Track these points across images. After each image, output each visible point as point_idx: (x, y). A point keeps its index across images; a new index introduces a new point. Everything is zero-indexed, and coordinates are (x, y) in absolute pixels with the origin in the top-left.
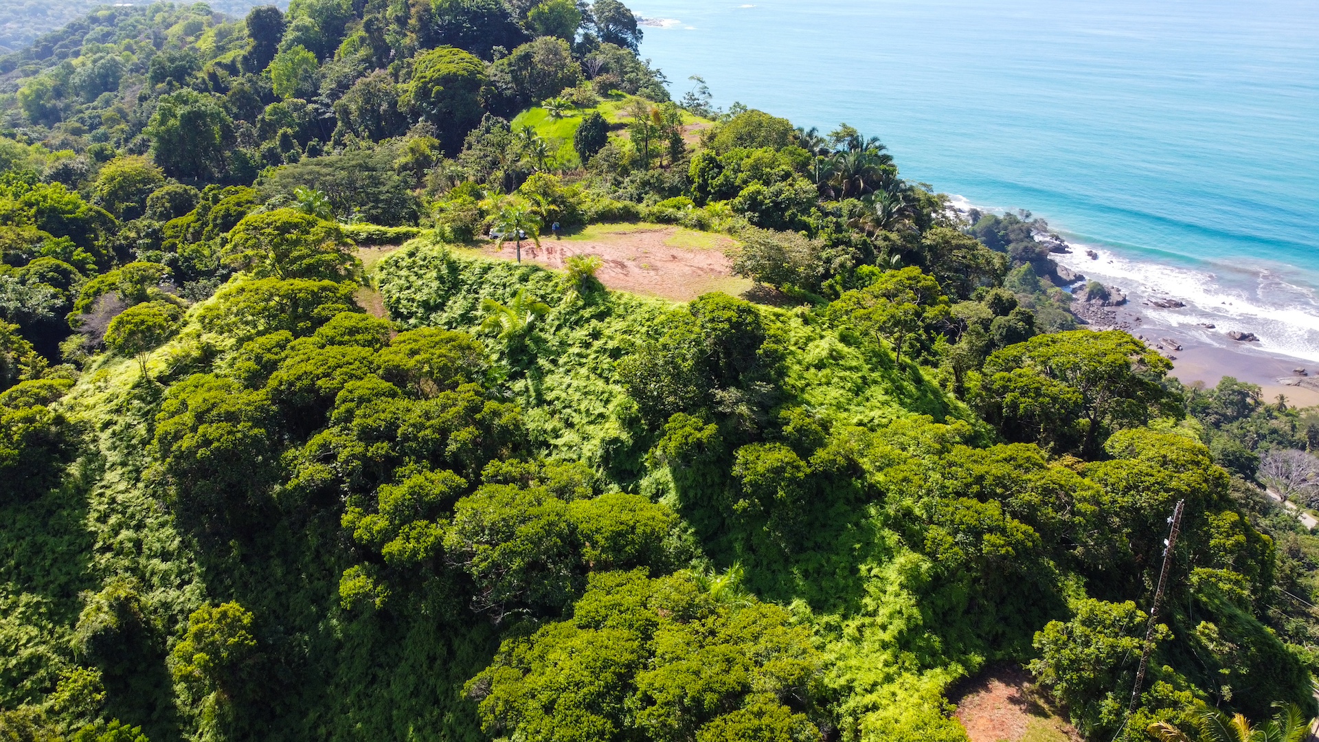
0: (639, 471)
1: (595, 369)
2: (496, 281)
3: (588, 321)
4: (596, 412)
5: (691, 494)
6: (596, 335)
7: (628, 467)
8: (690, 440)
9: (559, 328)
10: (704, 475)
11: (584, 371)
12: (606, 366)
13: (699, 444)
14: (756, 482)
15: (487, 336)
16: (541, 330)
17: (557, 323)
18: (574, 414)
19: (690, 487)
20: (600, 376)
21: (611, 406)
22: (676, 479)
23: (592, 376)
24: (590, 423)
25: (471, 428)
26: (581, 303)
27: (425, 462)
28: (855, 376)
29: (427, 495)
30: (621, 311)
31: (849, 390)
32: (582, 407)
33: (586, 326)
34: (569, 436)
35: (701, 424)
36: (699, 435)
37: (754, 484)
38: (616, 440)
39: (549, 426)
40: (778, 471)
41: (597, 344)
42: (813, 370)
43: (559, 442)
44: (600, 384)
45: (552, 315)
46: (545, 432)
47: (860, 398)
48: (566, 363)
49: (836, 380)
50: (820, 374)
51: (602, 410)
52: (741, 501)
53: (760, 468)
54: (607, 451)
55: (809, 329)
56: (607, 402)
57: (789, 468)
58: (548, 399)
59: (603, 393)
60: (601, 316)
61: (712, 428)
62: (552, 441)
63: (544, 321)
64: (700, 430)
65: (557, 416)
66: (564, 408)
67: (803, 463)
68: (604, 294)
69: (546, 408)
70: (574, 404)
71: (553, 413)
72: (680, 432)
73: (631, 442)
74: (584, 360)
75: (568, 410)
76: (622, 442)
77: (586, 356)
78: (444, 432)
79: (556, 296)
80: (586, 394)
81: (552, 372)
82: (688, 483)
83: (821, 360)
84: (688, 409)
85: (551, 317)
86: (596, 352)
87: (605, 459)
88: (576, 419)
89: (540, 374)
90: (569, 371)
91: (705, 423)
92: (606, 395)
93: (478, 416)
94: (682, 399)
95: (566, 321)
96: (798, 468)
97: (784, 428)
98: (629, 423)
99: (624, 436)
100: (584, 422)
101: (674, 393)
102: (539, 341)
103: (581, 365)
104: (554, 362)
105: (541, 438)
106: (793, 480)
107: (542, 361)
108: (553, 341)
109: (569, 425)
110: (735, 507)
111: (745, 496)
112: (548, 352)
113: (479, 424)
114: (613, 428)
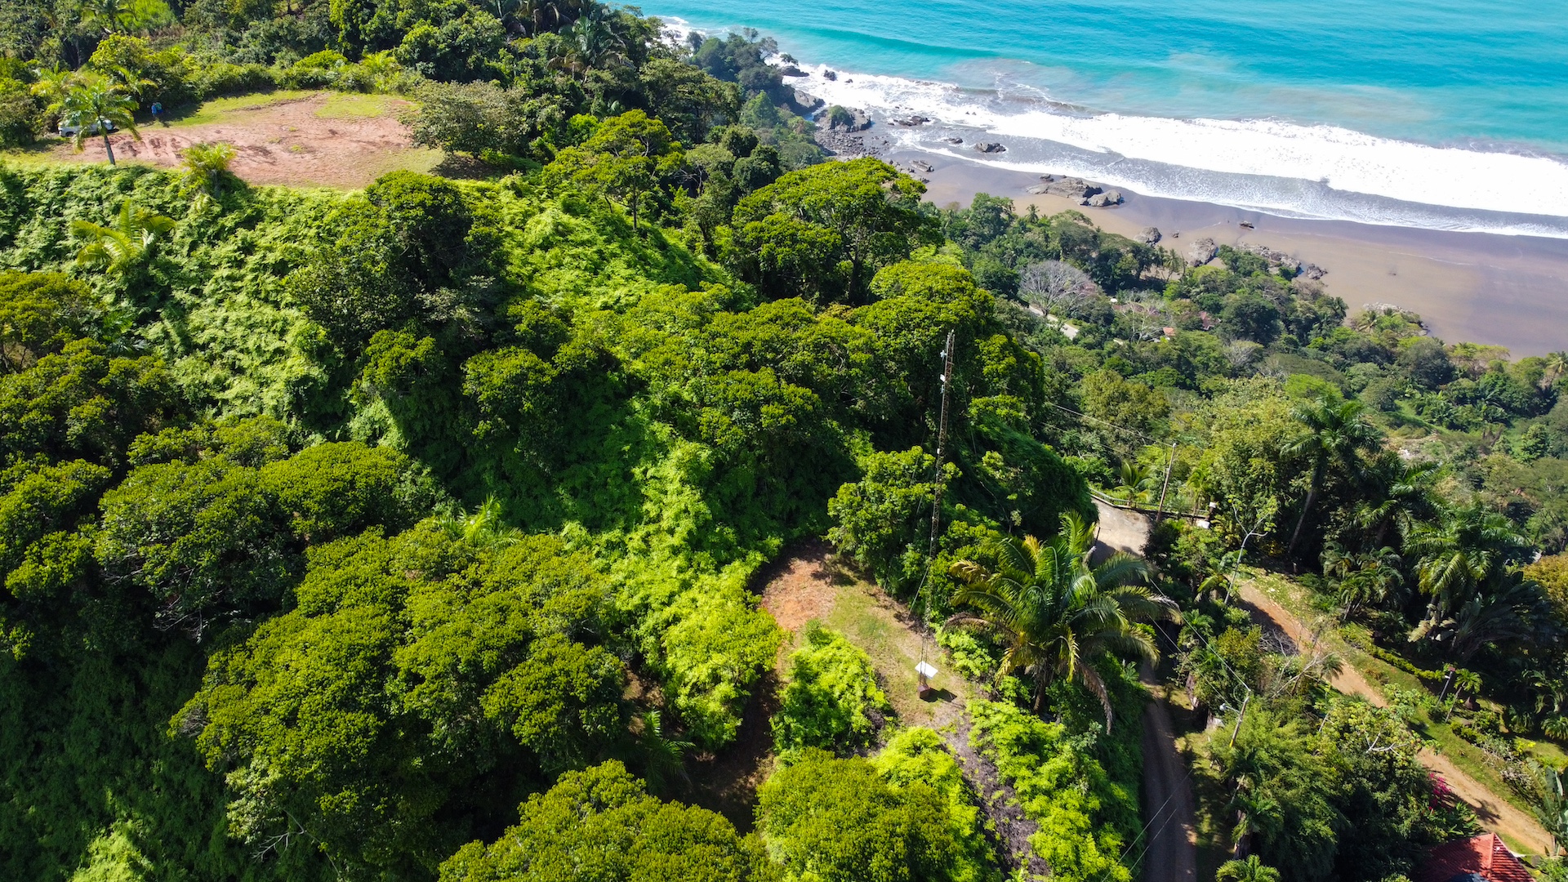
0: (344, 412)
1: (256, 293)
2: (84, 194)
3: (232, 231)
4: (271, 348)
5: (418, 427)
6: (248, 248)
7: (329, 410)
8: (402, 362)
9: (193, 246)
10: (429, 402)
11: (242, 298)
12: (270, 287)
13: (415, 365)
14: (495, 398)
15: (90, 271)
16: (169, 253)
17: (189, 240)
18: (240, 356)
19: (415, 419)
20: (266, 300)
21: (289, 338)
22: (394, 413)
23: (255, 303)
24: (266, 363)
25: (98, 399)
26: (217, 209)
27: (39, 456)
28: (589, 251)
29: (54, 498)
30: (275, 211)
31: (586, 269)
32: (250, 344)
33: (232, 238)
34: (239, 385)
35: (412, 340)
36: (413, 354)
37: (492, 401)
38: (305, 379)
39: (209, 377)
40: (519, 379)
41: (252, 260)
42: (538, 252)
43: (229, 394)
44: (269, 312)
45: (179, 230)
46: (206, 385)
47: (600, 277)
48: (214, 292)
49: (568, 259)
50: (548, 256)
51: (278, 344)
52: (481, 423)
53: (497, 380)
54: (297, 395)
55: (523, 203)
56: (283, 332)
57: (531, 375)
58: (200, 342)
59: (274, 322)
60: (250, 223)
61: (427, 343)
62: (219, 396)
63: (169, 240)
64: (413, 347)
65: (218, 362)
66: (225, 350)
67: (546, 365)
68: (248, 193)
69: (200, 354)
70: (239, 343)
71: (211, 360)
72: (387, 354)
73: (326, 378)
74: (239, 284)
75: (232, 352)
76: (314, 380)
77: (241, 278)
78: (58, 410)
79: (179, 204)
80: (251, 327)
81: (198, 306)
82: (411, 414)
83: (546, 239)
84: (392, 324)
85: (179, 234)
86: (253, 270)
87: (297, 405)
88: (245, 361)
89: (181, 312)
90: (221, 301)
91: (418, 338)
92: (279, 324)
93: (104, 381)
94: (382, 313)
95: (201, 235)
96: (542, 372)
97: (517, 327)
98: (318, 354)
99: (315, 372)
100: (256, 363)
101: (369, 307)
102: (168, 268)
103: (237, 291)
104: (197, 292)
105: (202, 395)
106: (538, 387)
107: (179, 294)
108: (189, 265)
109: (238, 371)
110: (475, 432)
111: (485, 417)
112: (184, 281)
113: (108, 391)
114: (298, 365)
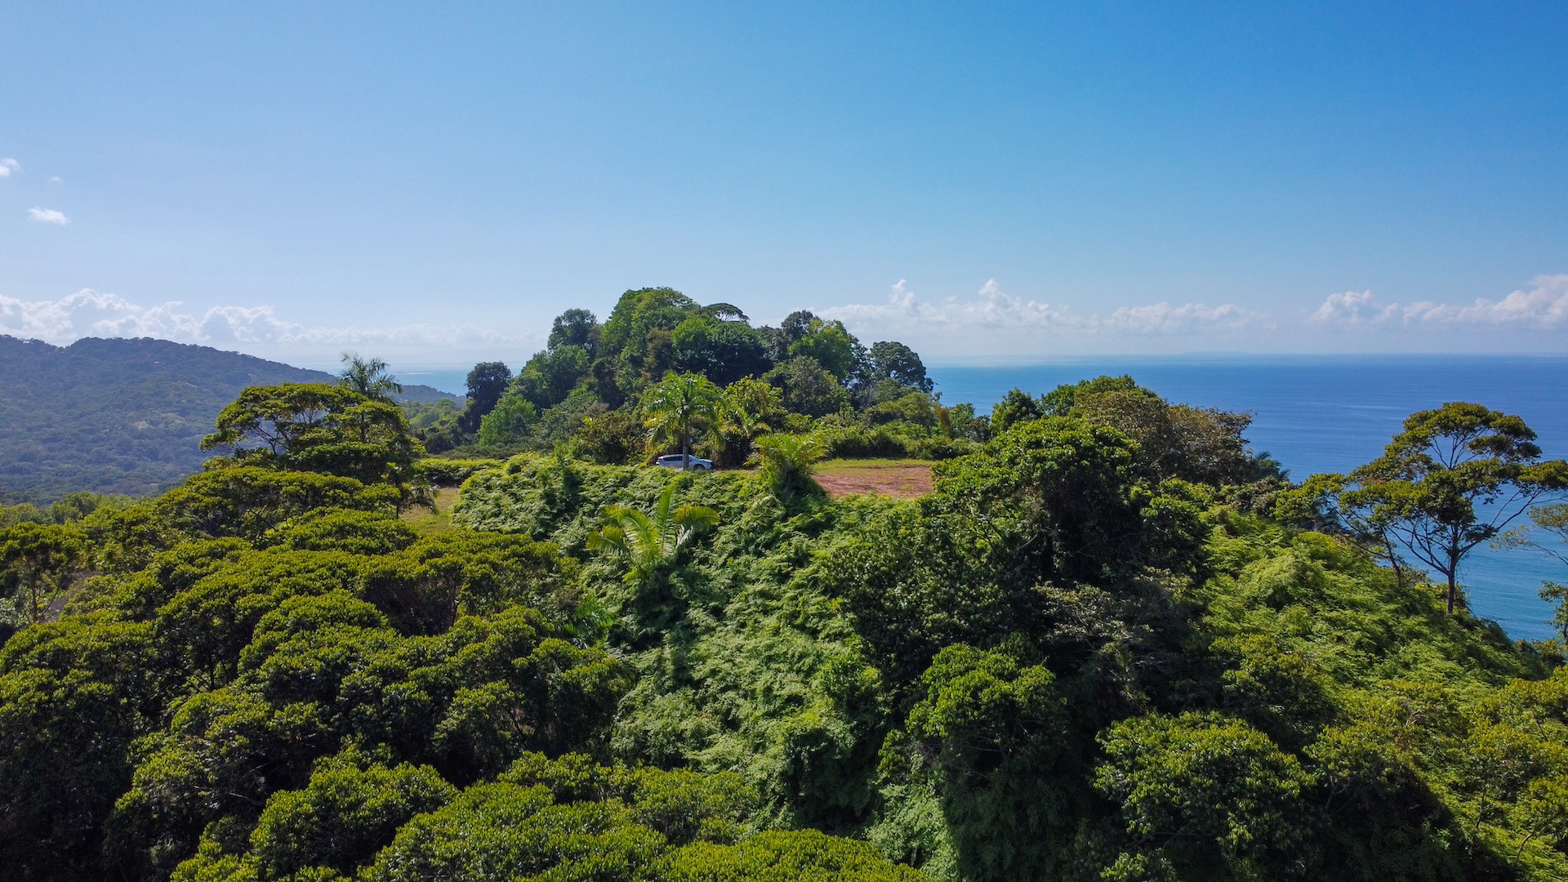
0: (866, 812)
1: (794, 615)
2: (638, 494)
3: (788, 536)
4: (785, 692)
5: (989, 856)
6: (801, 559)
7: (843, 801)
8: (984, 696)
9: (735, 553)
10: (1020, 807)
11: (771, 621)
12: (812, 610)
13: (1007, 705)
14: (1166, 804)
15: (606, 580)
16: (704, 561)
17: (731, 547)
18: (740, 701)
19: (986, 838)
20: (802, 628)
21: (815, 683)
22: (953, 821)
23: (787, 632)
24: (771, 715)
25: (499, 685)
26: (778, 512)
27: (382, 748)
28: (1368, 618)
29: (355, 806)
30: (853, 517)
31: (1359, 645)
32: (759, 686)
33: (784, 545)
34: (726, 744)
35: (1011, 664)
36: (1006, 687)
37: (1158, 806)
38: (816, 736)
39: (688, 725)
40: (1225, 769)
41: (800, 575)
42: (1263, 610)
43: (705, 755)
44: (801, 642)
45: (725, 537)
46: (680, 737)
47: (1388, 663)
48: (738, 612)
49: (1320, 625)
50: (1282, 617)
51: (796, 688)
52: (1123, 857)
53: (1174, 762)
54: (796, 761)
55: (1240, 543)
56: (811, 671)
57: (1254, 764)
58: (696, 676)
59: (802, 656)
60: (813, 530)
61: (1037, 675)
62: (689, 755)
63: (708, 545)
64: (1011, 677)
65: (707, 708)
66: (723, 690)
67: (1289, 759)
68: (821, 495)
69: (690, 692)
70: (744, 684)
71: (700, 704)
72: (958, 681)
73: (850, 740)
74: (774, 603)
75: (731, 694)
76: (831, 742)
77: (778, 598)
78: (441, 693)
79: (734, 505)
80: (770, 659)
81: (710, 630)
82: (982, 827)
83: (1280, 590)
84: (980, 636)
85: (723, 538)
86: (798, 586)
87: (792, 777)
88: (745, 708)
89: (690, 634)
90: (743, 625)
91: (1021, 664)
92: (809, 661)
93: (519, 662)
94: (965, 614)
95: (749, 542)
96: (1278, 769)
97: (1228, 674)
98: (852, 702)
99: (837, 728)
100: (758, 713)
101: (947, 605)
102: (692, 579)
103: (767, 612)
104: (718, 613)
105: (670, 750)
106: (1268, 798)
107: (696, 614)
108: (720, 579)
109: (730, 724)
111: (1133, 843)
112: (707, 595)
113: (513, 676)
114: (818, 715)
